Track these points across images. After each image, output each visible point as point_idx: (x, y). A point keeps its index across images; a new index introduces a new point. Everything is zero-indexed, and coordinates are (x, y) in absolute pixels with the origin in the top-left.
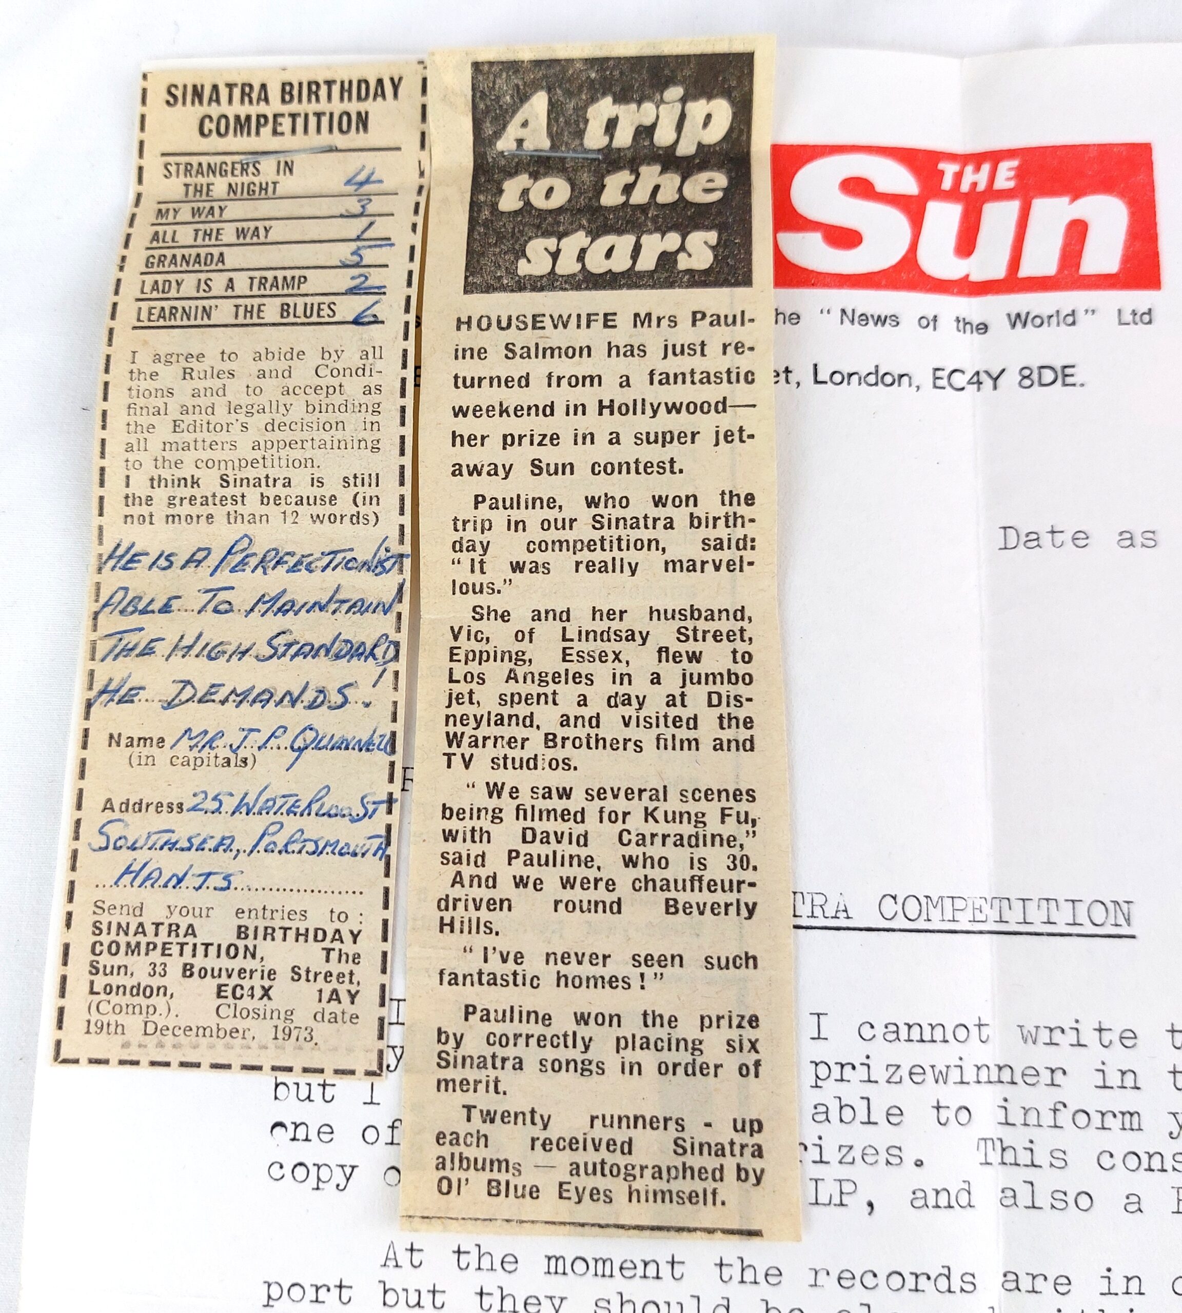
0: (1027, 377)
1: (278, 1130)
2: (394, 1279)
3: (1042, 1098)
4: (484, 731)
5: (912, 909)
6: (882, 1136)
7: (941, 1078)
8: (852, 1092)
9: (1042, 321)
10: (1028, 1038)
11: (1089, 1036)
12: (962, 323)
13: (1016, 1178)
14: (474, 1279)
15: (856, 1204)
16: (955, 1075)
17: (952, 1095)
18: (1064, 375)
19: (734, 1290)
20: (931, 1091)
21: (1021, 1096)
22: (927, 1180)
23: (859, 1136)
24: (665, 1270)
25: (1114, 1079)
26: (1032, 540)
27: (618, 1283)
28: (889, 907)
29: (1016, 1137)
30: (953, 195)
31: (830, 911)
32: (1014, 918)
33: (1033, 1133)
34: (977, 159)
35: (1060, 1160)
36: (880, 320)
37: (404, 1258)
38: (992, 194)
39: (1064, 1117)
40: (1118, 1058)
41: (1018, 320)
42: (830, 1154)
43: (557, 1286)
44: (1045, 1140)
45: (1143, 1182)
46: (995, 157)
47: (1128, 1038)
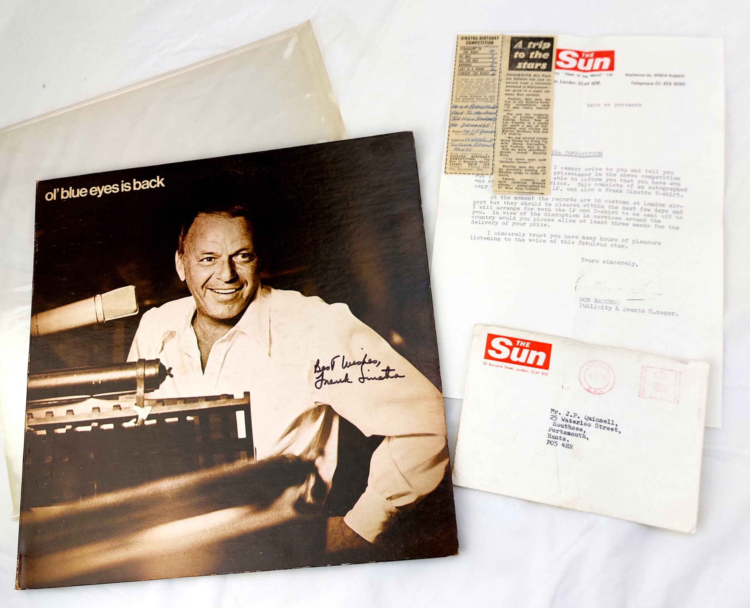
0: (593, 83)
1: (476, 181)
2: (492, 200)
3: (588, 177)
4: (508, 130)
5: (570, 153)
6: (564, 181)
7: (573, 174)
8: (560, 175)
9: (596, 76)
10: (586, 170)
11: (595, 169)
12: (584, 76)
13: (583, 188)
14: (504, 200)
15: (560, 190)
16: (575, 174)
17: (574, 177)
18: (598, 83)
19: (541, 201)
20: (571, 176)
21: (584, 177)
22: (570, 187)
23: (560, 181)
24: (531, 199)
25: (598, 174)
26: (592, 105)
27: (525, 200)
28: (567, 153)
29: (583, 183)
30: (584, 58)
31: (558, 153)
32: (585, 155)
33: (586, 182)
34: (588, 53)
35: (590, 185)
36: (571, 75)
37: (494, 198)
38: (590, 58)
39: (590, 179)
40: (599, 172)
41: (592, 76)
42: (556, 183)
43: (516, 201)
44: (588, 183)
45: (601, 187)
46: (590, 53)
47: (601, 169)
